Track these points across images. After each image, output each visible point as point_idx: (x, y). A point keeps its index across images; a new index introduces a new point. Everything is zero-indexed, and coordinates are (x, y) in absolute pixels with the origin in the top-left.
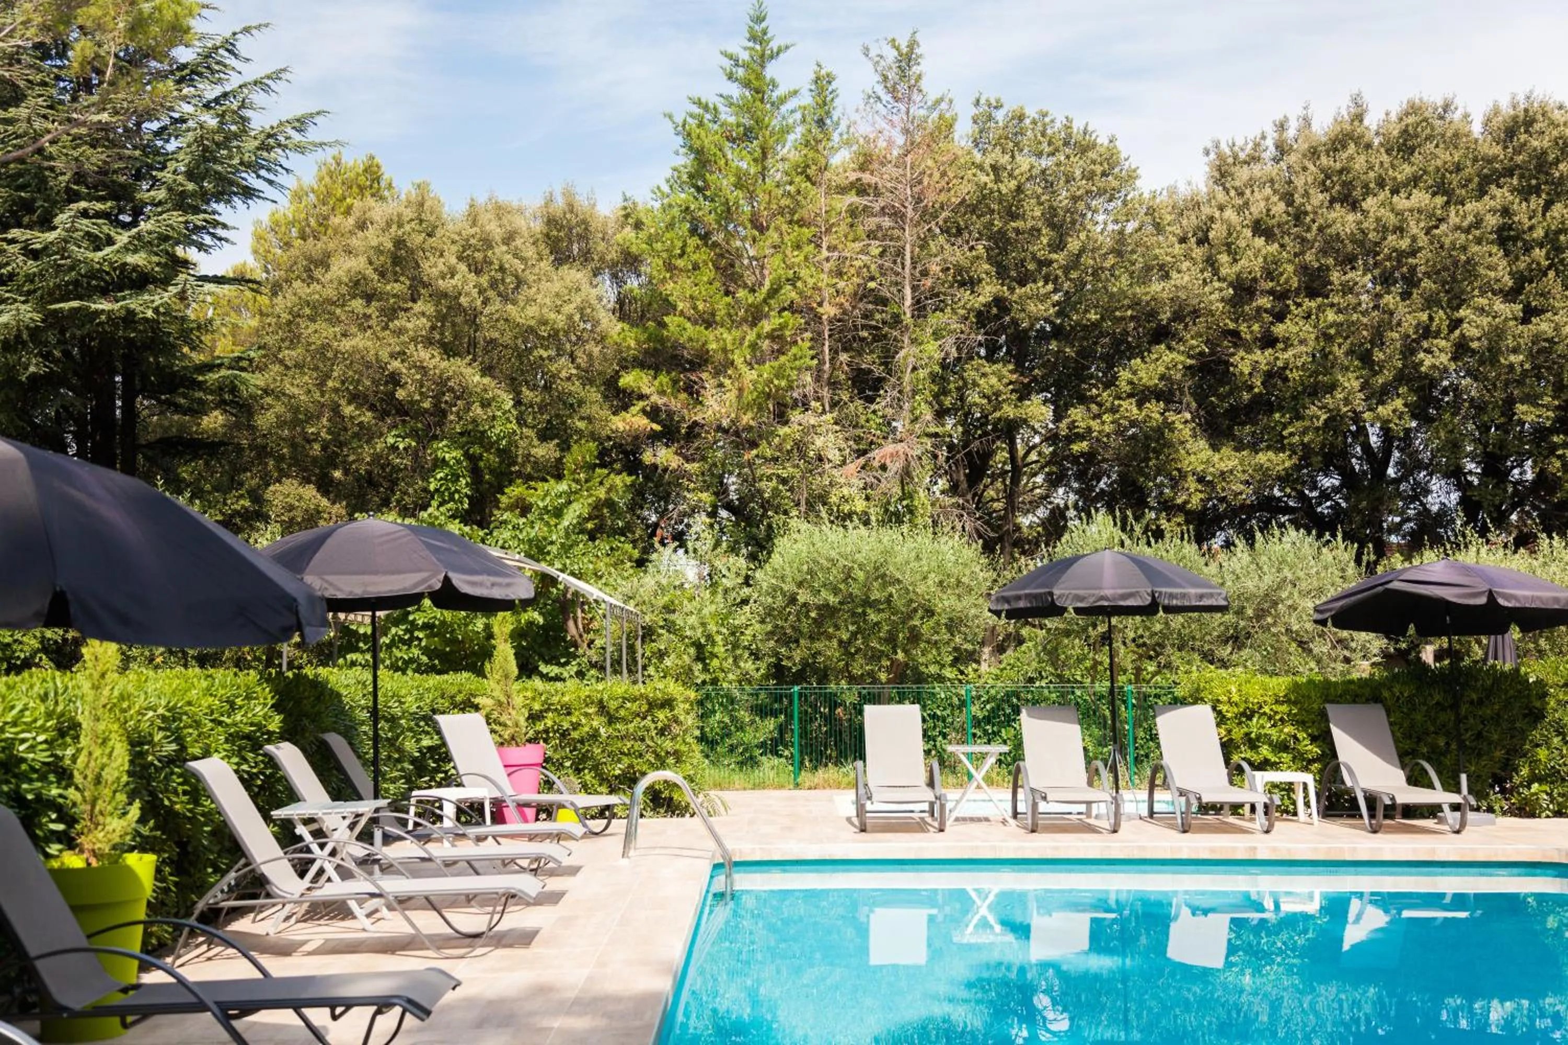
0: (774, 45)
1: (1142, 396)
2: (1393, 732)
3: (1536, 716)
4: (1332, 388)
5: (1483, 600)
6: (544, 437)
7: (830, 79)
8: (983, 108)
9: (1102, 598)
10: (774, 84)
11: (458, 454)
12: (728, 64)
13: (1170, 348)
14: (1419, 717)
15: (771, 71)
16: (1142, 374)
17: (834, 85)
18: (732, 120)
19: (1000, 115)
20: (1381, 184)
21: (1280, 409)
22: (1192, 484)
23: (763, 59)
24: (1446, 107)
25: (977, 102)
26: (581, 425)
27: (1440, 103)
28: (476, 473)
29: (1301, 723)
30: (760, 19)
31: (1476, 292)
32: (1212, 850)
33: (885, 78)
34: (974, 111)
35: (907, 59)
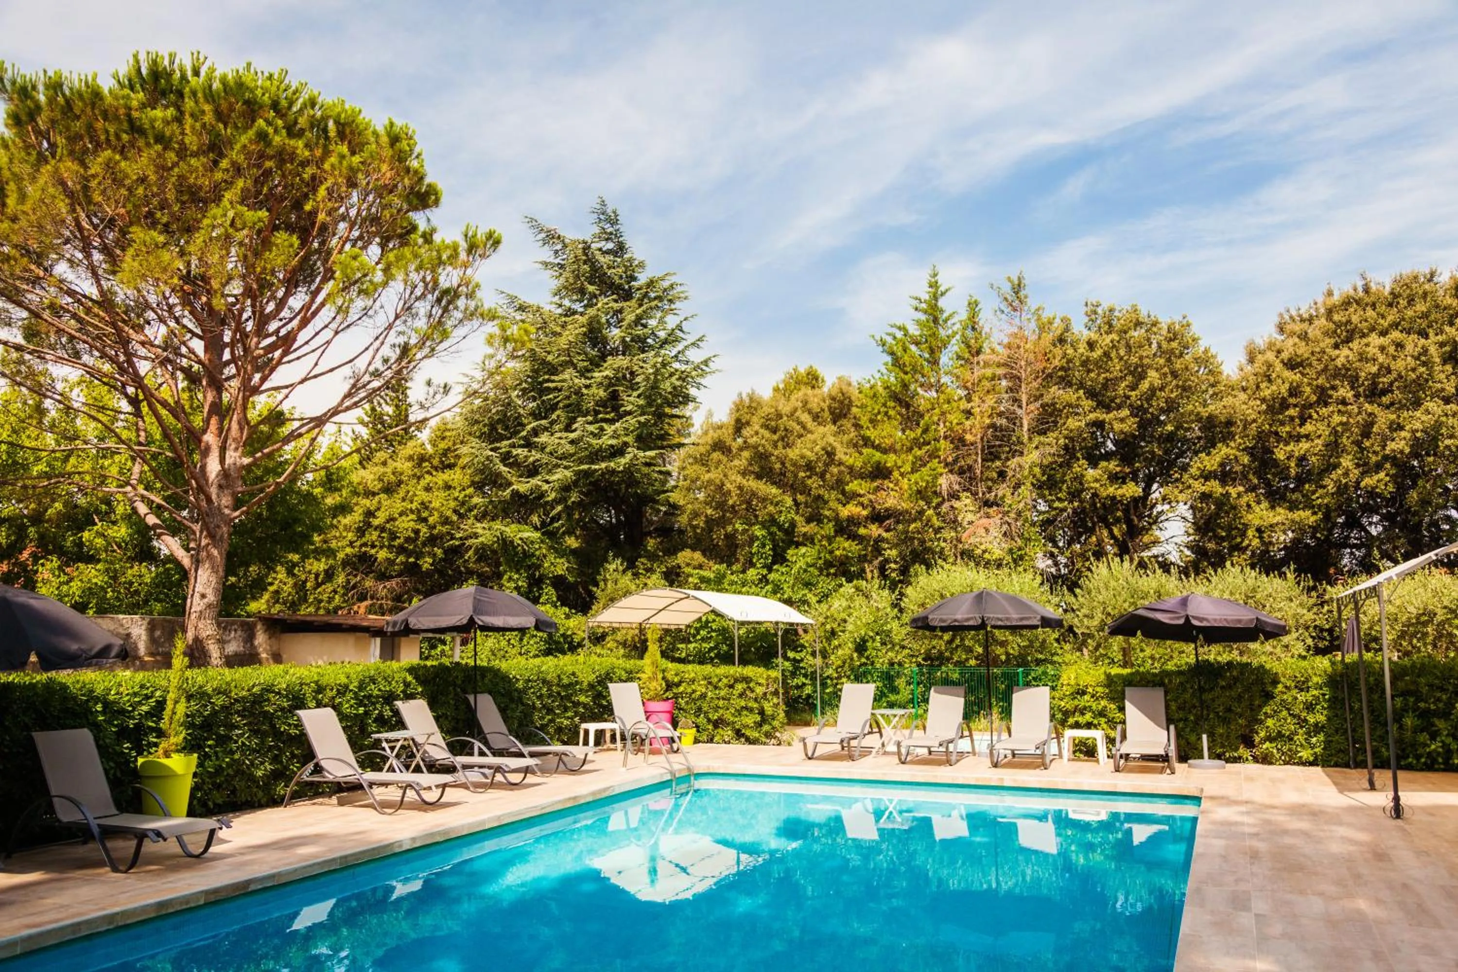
0: (942, 289)
1: (1206, 476)
2: (1167, 707)
3: (1269, 696)
4: (1336, 466)
5: (1181, 621)
6: (809, 521)
7: (976, 304)
8: (1090, 307)
9: (956, 621)
10: (942, 311)
11: (764, 532)
12: (915, 303)
13: (1228, 446)
14: (1187, 696)
15: (942, 303)
16: (1205, 463)
17: (980, 306)
18: (917, 333)
19: (1100, 311)
20: (1372, 329)
21: (1309, 481)
22: (1250, 533)
23: (935, 298)
24: (1432, 275)
25: (1086, 305)
26: (827, 513)
27: (1427, 271)
28: (773, 541)
29: (1112, 699)
30: (935, 275)
31: (1428, 398)
32: (977, 779)
33: (1006, 299)
34: (1085, 309)
35: (1017, 288)
